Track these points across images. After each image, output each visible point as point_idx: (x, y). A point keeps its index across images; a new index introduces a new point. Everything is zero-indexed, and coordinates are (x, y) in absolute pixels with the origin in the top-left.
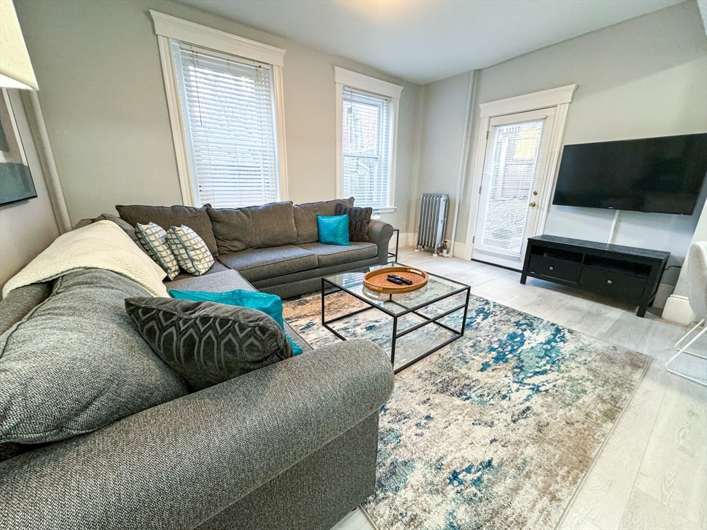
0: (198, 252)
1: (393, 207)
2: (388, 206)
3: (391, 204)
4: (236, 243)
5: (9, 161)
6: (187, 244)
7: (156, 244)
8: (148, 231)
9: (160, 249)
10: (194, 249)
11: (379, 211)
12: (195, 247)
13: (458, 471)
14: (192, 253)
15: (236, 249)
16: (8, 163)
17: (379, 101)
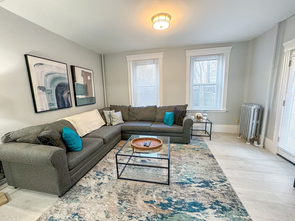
0: (115, 119)
1: (225, 109)
2: (221, 109)
3: (223, 108)
4: (133, 118)
5: (86, 97)
6: (113, 117)
7: (106, 116)
8: (105, 113)
9: (107, 117)
10: (114, 118)
11: (207, 112)
12: (115, 118)
13: (78, 215)
14: (114, 119)
15: (133, 120)
16: (86, 98)
17: (216, 57)
